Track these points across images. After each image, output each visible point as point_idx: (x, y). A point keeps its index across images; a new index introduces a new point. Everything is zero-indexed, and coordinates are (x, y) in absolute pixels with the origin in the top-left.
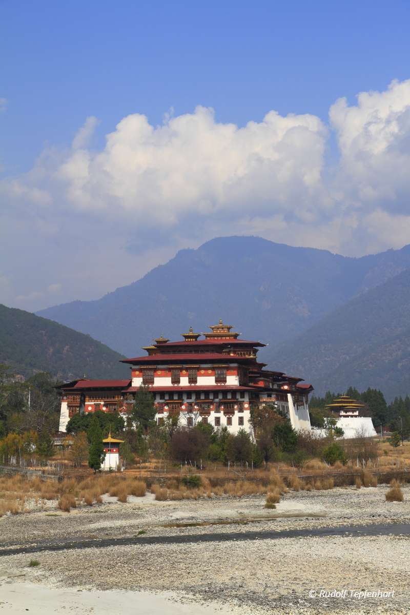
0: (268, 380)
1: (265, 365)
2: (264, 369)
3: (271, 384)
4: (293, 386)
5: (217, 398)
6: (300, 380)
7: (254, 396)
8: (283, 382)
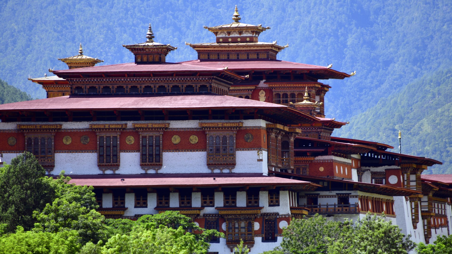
0: (349, 161)
1: (339, 125)
2: (337, 133)
3: (354, 172)
4: (413, 177)
5: (212, 204)
6: (431, 162)
7: (304, 201)
8: (387, 167)
